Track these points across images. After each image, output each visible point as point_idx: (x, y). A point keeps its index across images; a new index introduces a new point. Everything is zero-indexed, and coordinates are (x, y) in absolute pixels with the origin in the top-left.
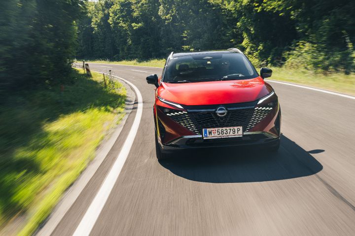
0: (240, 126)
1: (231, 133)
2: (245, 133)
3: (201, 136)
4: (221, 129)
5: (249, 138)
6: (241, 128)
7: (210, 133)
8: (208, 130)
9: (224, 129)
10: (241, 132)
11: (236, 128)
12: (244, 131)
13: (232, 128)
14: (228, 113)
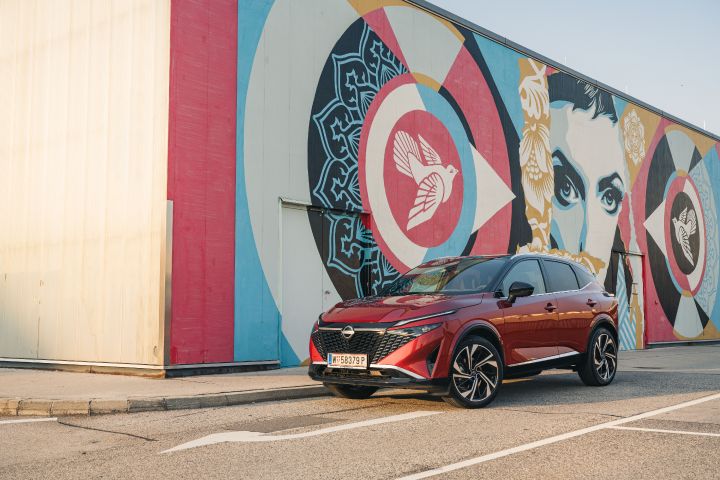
0: (364, 353)
1: (355, 364)
2: (372, 366)
3: (325, 363)
4: (345, 355)
5: (378, 373)
6: (365, 357)
7: (334, 359)
8: (334, 355)
9: (348, 355)
10: (365, 363)
11: (360, 356)
12: (370, 361)
13: (356, 356)
14: (354, 335)
